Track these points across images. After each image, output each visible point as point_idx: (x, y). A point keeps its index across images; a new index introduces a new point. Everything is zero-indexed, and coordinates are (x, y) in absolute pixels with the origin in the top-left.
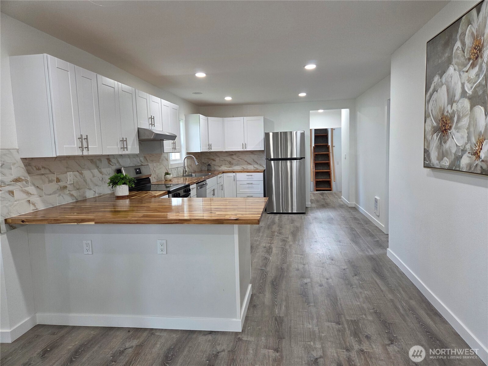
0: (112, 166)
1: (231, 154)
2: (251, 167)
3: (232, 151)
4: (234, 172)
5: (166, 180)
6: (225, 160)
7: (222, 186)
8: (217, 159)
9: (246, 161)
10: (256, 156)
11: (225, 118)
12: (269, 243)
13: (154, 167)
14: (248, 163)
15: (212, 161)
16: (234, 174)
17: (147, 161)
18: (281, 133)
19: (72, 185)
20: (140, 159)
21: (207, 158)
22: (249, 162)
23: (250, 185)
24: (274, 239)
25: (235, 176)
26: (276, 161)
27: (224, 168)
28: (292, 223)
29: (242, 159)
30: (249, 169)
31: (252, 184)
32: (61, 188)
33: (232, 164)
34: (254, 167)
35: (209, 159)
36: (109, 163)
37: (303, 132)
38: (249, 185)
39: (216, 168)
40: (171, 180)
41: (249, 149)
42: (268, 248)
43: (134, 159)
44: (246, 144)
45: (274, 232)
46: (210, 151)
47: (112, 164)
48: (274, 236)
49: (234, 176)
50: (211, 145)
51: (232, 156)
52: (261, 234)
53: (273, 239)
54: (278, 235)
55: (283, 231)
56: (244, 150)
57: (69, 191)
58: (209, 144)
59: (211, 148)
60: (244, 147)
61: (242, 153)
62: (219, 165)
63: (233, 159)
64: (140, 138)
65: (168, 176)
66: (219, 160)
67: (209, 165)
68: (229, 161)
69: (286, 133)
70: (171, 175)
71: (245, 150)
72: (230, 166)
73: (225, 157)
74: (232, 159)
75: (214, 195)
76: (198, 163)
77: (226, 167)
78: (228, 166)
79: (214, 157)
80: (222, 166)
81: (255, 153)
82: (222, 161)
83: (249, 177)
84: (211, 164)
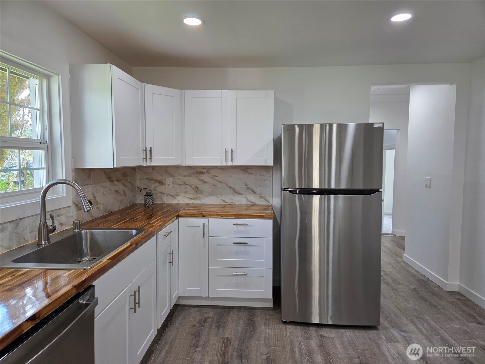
1: (199, 171)
2: (240, 201)
3: (202, 166)
4: (203, 216)
6: (185, 184)
7: (173, 254)
8: (169, 182)
9: (230, 187)
10: (252, 177)
11: (186, 91)
14: (234, 191)
15: (158, 184)
16: (205, 220)
21: (147, 179)
22: (237, 188)
23: (242, 248)
25: (206, 224)
27: (183, 200)
29: (221, 182)
30: (236, 203)
31: (245, 244)
33: (201, 192)
34: (247, 200)
35: (151, 180)
37: (381, 125)
38: (239, 247)
39: (167, 200)
41: (239, 161)
44: (232, 152)
46: (148, 164)
49: (204, 226)
50: (150, 151)
51: (202, 175)
56: (228, 164)
58: (146, 148)
59: (151, 159)
60: (227, 158)
62: (172, 194)
63: (203, 181)
66: (173, 183)
67: (149, 194)
68: (193, 186)
71: (231, 164)
72: (195, 196)
73: (185, 176)
74: (200, 182)
75: (139, 307)
76: (91, 204)
77: (187, 197)
78: (192, 197)
79: (162, 176)
80: (178, 195)
81: (250, 171)
82: (179, 185)
83: (240, 228)
84: (153, 193)
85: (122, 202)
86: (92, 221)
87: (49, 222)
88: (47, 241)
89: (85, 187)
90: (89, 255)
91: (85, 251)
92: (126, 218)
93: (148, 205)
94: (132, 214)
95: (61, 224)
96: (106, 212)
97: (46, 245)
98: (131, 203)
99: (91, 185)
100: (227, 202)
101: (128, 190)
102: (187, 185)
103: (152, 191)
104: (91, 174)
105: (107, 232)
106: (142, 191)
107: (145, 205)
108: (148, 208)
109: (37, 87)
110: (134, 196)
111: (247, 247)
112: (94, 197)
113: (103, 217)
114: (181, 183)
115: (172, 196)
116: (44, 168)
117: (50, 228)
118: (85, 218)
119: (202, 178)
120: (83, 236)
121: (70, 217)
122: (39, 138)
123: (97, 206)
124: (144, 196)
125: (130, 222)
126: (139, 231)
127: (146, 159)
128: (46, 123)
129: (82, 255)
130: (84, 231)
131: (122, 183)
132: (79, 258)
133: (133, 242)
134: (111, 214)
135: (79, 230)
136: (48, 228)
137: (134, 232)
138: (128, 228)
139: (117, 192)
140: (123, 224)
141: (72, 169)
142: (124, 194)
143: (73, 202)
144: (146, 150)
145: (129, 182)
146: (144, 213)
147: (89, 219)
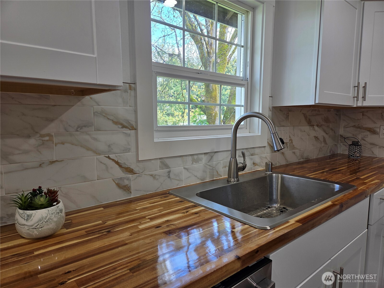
15: (368, 133)
21: (354, 126)
35: (359, 127)
46: (360, 104)
50: (365, 87)
58: (359, 83)
59: (364, 97)
67: (356, 144)
84: (361, 143)
85: (321, 150)
86: (287, 166)
87: (240, 160)
88: (236, 178)
89: (282, 128)
90: (279, 203)
91: (274, 197)
92: (325, 168)
93: (354, 157)
94: (333, 164)
95: (254, 164)
96: (303, 159)
97: (235, 183)
98: (332, 152)
99: (289, 127)
101: (329, 137)
103: (360, 140)
104: (289, 116)
105: (301, 180)
106: (346, 140)
107: (349, 157)
108: (353, 160)
109: (243, 23)
110: (336, 145)
112: (291, 140)
113: (299, 163)
116: (243, 106)
117: (240, 165)
118: (279, 161)
120: (274, 180)
121: (264, 158)
122: (241, 76)
123: (293, 151)
124: (349, 145)
125: (330, 173)
126: (345, 187)
127: (357, 97)
128: (249, 60)
129: (271, 201)
130: (275, 174)
131: (323, 129)
132: (269, 203)
133: (336, 201)
134: (307, 161)
135: (270, 173)
136: (238, 165)
137: (337, 187)
138: (328, 180)
139: (316, 138)
140: (321, 174)
141: (269, 108)
142: (324, 141)
143: (268, 143)
144: (358, 87)
145: (331, 129)
146: (348, 165)
147: (284, 163)
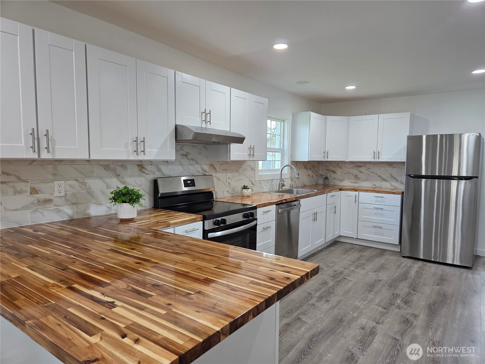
0: (147, 174)
1: (359, 165)
2: (386, 185)
3: (360, 162)
4: (356, 191)
5: (243, 196)
7: (335, 208)
8: (339, 171)
9: (379, 176)
10: (396, 170)
11: (351, 118)
12: (374, 320)
13: (228, 178)
14: (382, 179)
15: (332, 173)
16: (357, 193)
17: (215, 170)
18: (442, 136)
19: (63, 199)
20: (201, 167)
21: (326, 169)
22: (384, 177)
23: (380, 211)
24: (390, 312)
25: (357, 195)
26: (429, 180)
27: (347, 183)
28: (438, 285)
29: (373, 173)
30: (383, 187)
31: (382, 209)
32: (39, 201)
33: (359, 179)
34: (391, 185)
35: (328, 170)
36: (141, 171)
37: (478, 135)
38: (378, 211)
39: (337, 183)
40: (249, 196)
41: (383, 159)
42: (368, 331)
43: (191, 167)
44: (379, 153)
45: (398, 296)
46: (326, 160)
47: (147, 172)
48: (391, 304)
50: (328, 153)
51: (360, 168)
52: (371, 296)
53: (387, 313)
54: (402, 305)
55: (415, 298)
56: (375, 161)
57: (55, 205)
59: (328, 157)
60: (375, 156)
61: (374, 164)
62: (341, 179)
63: (361, 172)
64: (178, 139)
65: (245, 190)
66: (341, 172)
67: (326, 178)
68: (354, 175)
69: (451, 137)
70: (250, 190)
71: (378, 160)
72: (355, 181)
73: (349, 168)
74: (359, 172)
75: (316, 221)
76: (299, 175)
77: (350, 182)
78: (353, 181)
79: (335, 168)
80: (344, 180)
81: (394, 166)
82: (345, 174)
83: (378, 199)
84: (329, 178)
85: (311, 181)
86: (298, 186)
87: (282, 182)
93: (325, 184)
95: (286, 184)
96: (303, 185)
98: (316, 183)
100: (376, 186)
101: (315, 175)
102: (350, 174)
103: (328, 177)
106: (322, 176)
109: (279, 125)
110: (318, 179)
111: (383, 211)
113: (302, 187)
114: (346, 172)
115: (340, 180)
116: (280, 161)
118: (294, 184)
119: (360, 170)
120: (294, 191)
121: (289, 182)
122: (279, 148)
123: (299, 181)
124: (323, 179)
127: (325, 157)
128: (282, 141)
130: (294, 189)
131: (312, 171)
134: (305, 186)
135: (292, 188)
136: (282, 184)
139: (309, 175)
141: (290, 161)
142: (312, 177)
144: (325, 152)
145: (315, 171)
